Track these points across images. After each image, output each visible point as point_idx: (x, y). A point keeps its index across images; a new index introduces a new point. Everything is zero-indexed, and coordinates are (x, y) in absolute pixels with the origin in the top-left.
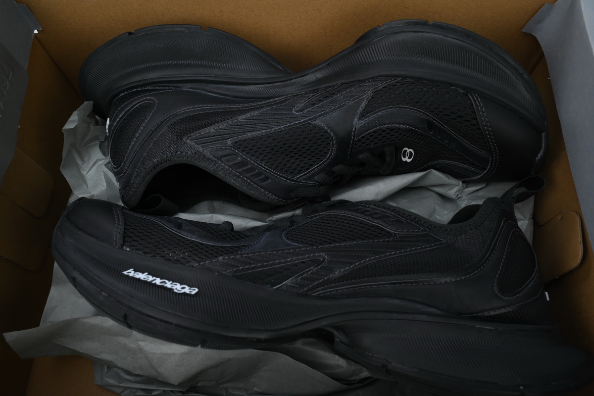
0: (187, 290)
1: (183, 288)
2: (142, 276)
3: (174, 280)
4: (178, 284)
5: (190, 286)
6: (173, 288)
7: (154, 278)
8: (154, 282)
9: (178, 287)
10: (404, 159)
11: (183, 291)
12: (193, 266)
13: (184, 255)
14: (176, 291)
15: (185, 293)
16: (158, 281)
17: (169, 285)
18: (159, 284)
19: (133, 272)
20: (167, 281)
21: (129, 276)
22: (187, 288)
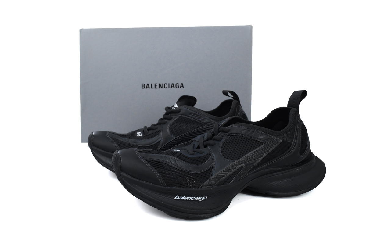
0: (203, 199)
1: (202, 198)
2: (183, 198)
3: (197, 196)
4: (199, 197)
5: (204, 196)
6: (198, 199)
7: (189, 197)
8: (190, 199)
9: (200, 199)
10: (140, 133)
11: (202, 199)
12: (201, 188)
13: (194, 183)
14: (200, 200)
15: (203, 200)
16: (191, 198)
17: (196, 199)
18: (192, 199)
19: (178, 197)
20: (195, 198)
21: (178, 199)
22: (203, 197)
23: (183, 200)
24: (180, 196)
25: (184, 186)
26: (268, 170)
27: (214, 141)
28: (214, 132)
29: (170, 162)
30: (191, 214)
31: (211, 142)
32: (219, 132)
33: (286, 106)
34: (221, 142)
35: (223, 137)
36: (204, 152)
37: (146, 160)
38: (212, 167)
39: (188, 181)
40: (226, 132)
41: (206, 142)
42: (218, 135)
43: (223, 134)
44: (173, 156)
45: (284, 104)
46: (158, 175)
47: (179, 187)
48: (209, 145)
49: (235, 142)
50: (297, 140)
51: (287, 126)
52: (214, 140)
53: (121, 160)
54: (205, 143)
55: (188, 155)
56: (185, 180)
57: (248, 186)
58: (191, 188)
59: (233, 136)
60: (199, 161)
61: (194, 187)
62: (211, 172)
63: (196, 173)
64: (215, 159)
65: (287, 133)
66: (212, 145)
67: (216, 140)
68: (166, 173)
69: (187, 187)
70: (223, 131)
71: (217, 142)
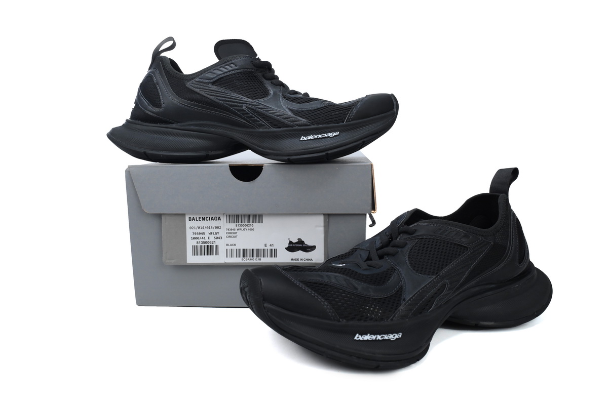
0: (397, 336)
1: (394, 336)
2: (367, 337)
3: (387, 333)
4: (391, 335)
5: (397, 333)
6: (390, 338)
7: (376, 336)
8: (377, 339)
9: (392, 337)
11: (395, 338)
12: (392, 320)
13: (380, 313)
14: (392, 339)
15: (397, 339)
16: (379, 337)
17: (386, 337)
18: (380, 339)
19: (360, 336)
20: (384, 335)
21: (359, 340)
22: (396, 335)
23: (368, 340)
24: (361, 334)
25: (367, 318)
26: (477, 289)
27: (395, 249)
28: (391, 234)
29: (337, 283)
30: (382, 361)
31: (389, 249)
32: (399, 235)
33: (488, 191)
34: (407, 250)
35: (407, 242)
36: (382, 266)
37: (301, 282)
38: (401, 288)
39: (371, 311)
40: (412, 234)
41: (380, 250)
42: (398, 239)
43: (406, 236)
44: (339, 273)
45: (485, 188)
46: (326, 305)
47: (359, 320)
48: (388, 254)
49: (427, 248)
50: (513, 241)
51: (498, 222)
52: (393, 246)
53: (262, 283)
54: (380, 252)
55: (359, 271)
56: (367, 309)
57: (450, 317)
58: (376, 320)
59: (422, 239)
60: (379, 279)
61: (382, 319)
62: (401, 295)
63: (380, 298)
64: (403, 275)
65: (498, 232)
66: (392, 255)
67: (398, 247)
68: (336, 300)
69: (371, 319)
70: (406, 232)
71: (399, 250)
